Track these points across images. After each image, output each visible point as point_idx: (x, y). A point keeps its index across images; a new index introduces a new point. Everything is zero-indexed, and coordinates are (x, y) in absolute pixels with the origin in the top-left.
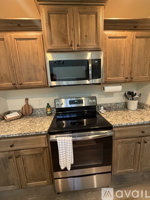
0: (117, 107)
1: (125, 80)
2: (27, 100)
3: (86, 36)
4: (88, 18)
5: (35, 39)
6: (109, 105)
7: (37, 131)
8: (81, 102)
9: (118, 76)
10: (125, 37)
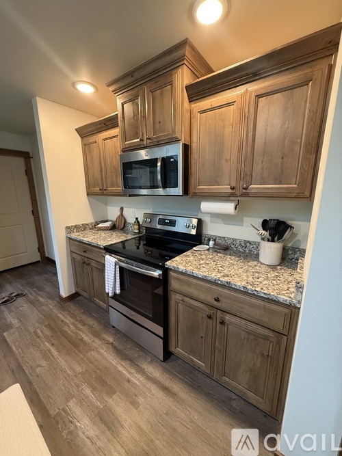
0: (247, 251)
1: (230, 191)
2: (122, 209)
3: (160, 122)
4: (162, 94)
5: (116, 136)
6: (229, 242)
7: (99, 243)
8: (173, 223)
9: (217, 182)
10: (231, 104)
